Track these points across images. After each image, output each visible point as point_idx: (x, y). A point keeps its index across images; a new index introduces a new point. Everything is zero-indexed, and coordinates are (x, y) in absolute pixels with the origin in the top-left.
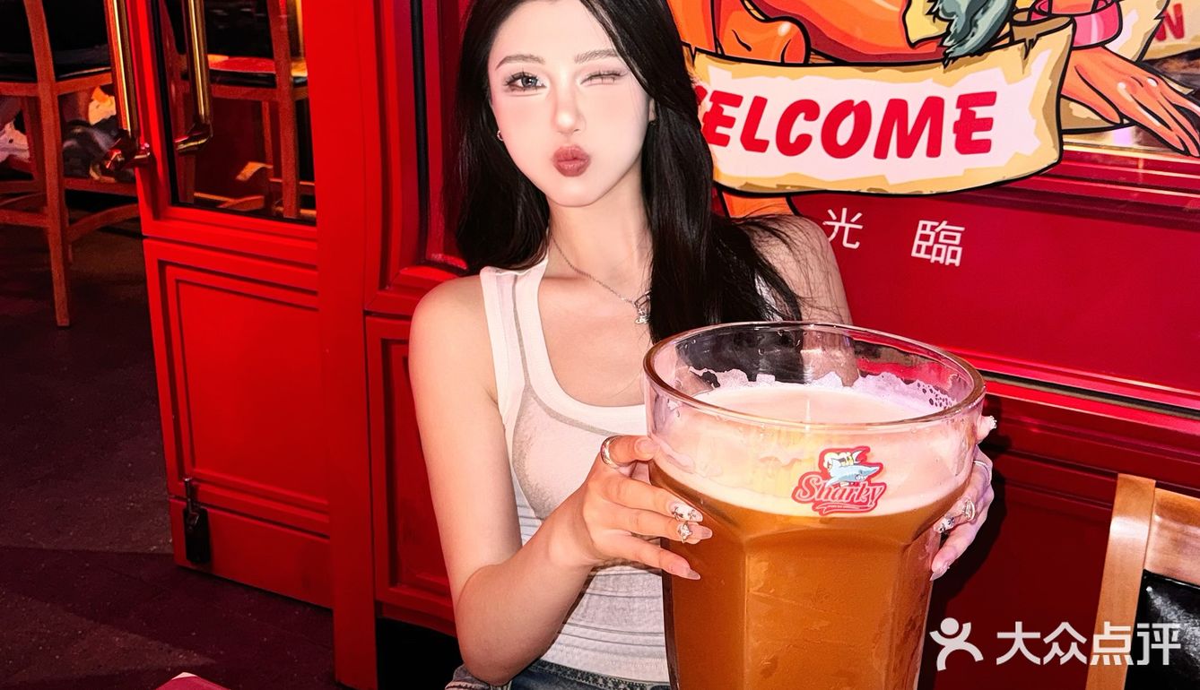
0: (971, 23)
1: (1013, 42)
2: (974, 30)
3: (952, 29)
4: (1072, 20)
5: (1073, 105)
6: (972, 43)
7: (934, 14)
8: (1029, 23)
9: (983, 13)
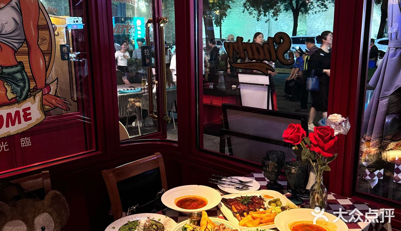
0: (22, 94)
1: (31, 96)
2: (23, 95)
3: (18, 95)
4: (42, 90)
5: (45, 106)
6: (23, 97)
7: (13, 93)
8: (33, 91)
9: (24, 91)
